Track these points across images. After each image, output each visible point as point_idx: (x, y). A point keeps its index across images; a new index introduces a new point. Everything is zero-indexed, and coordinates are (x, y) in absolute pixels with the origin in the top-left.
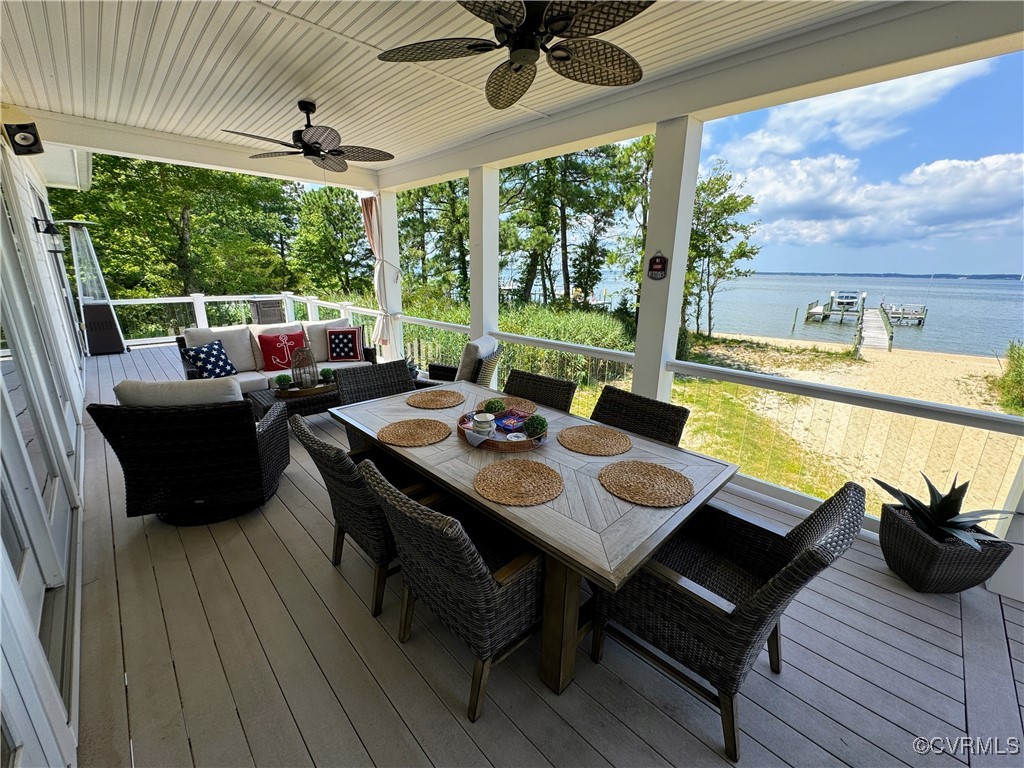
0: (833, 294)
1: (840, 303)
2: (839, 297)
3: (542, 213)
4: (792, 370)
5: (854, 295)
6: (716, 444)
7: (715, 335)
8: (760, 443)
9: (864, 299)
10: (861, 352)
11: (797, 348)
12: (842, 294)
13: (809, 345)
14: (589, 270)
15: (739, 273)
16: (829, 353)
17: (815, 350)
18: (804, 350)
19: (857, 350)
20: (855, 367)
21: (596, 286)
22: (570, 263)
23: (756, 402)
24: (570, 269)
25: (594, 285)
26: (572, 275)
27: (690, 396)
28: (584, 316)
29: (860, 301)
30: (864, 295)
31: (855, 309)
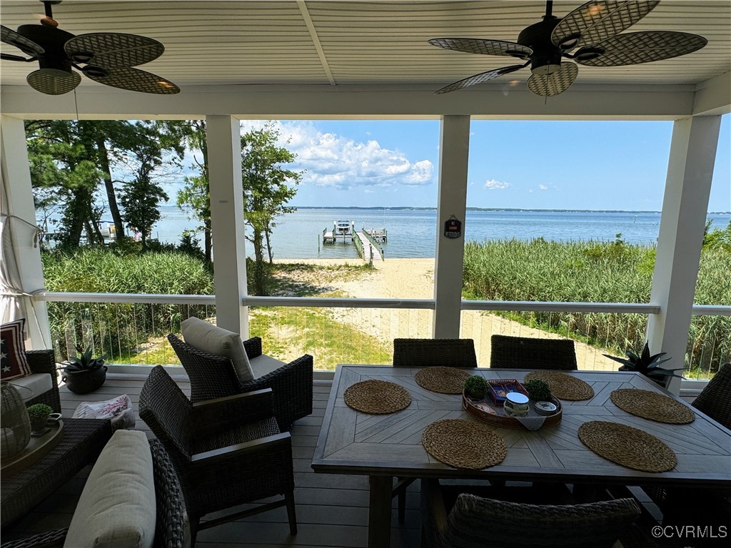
0: (335, 223)
1: (341, 230)
2: (340, 225)
3: (86, 146)
4: (339, 283)
5: (347, 223)
6: (325, 354)
7: (275, 261)
8: (354, 344)
9: (353, 226)
10: (373, 264)
11: (335, 265)
12: (340, 223)
13: (342, 262)
14: (142, 208)
15: (285, 210)
16: (356, 267)
17: (347, 266)
18: (340, 266)
19: (371, 263)
20: (373, 274)
21: (154, 224)
22: (118, 201)
23: (333, 313)
24: (120, 207)
25: (152, 222)
26: (122, 213)
27: (282, 318)
28: (158, 257)
29: (351, 228)
30: (353, 223)
31: (349, 233)
